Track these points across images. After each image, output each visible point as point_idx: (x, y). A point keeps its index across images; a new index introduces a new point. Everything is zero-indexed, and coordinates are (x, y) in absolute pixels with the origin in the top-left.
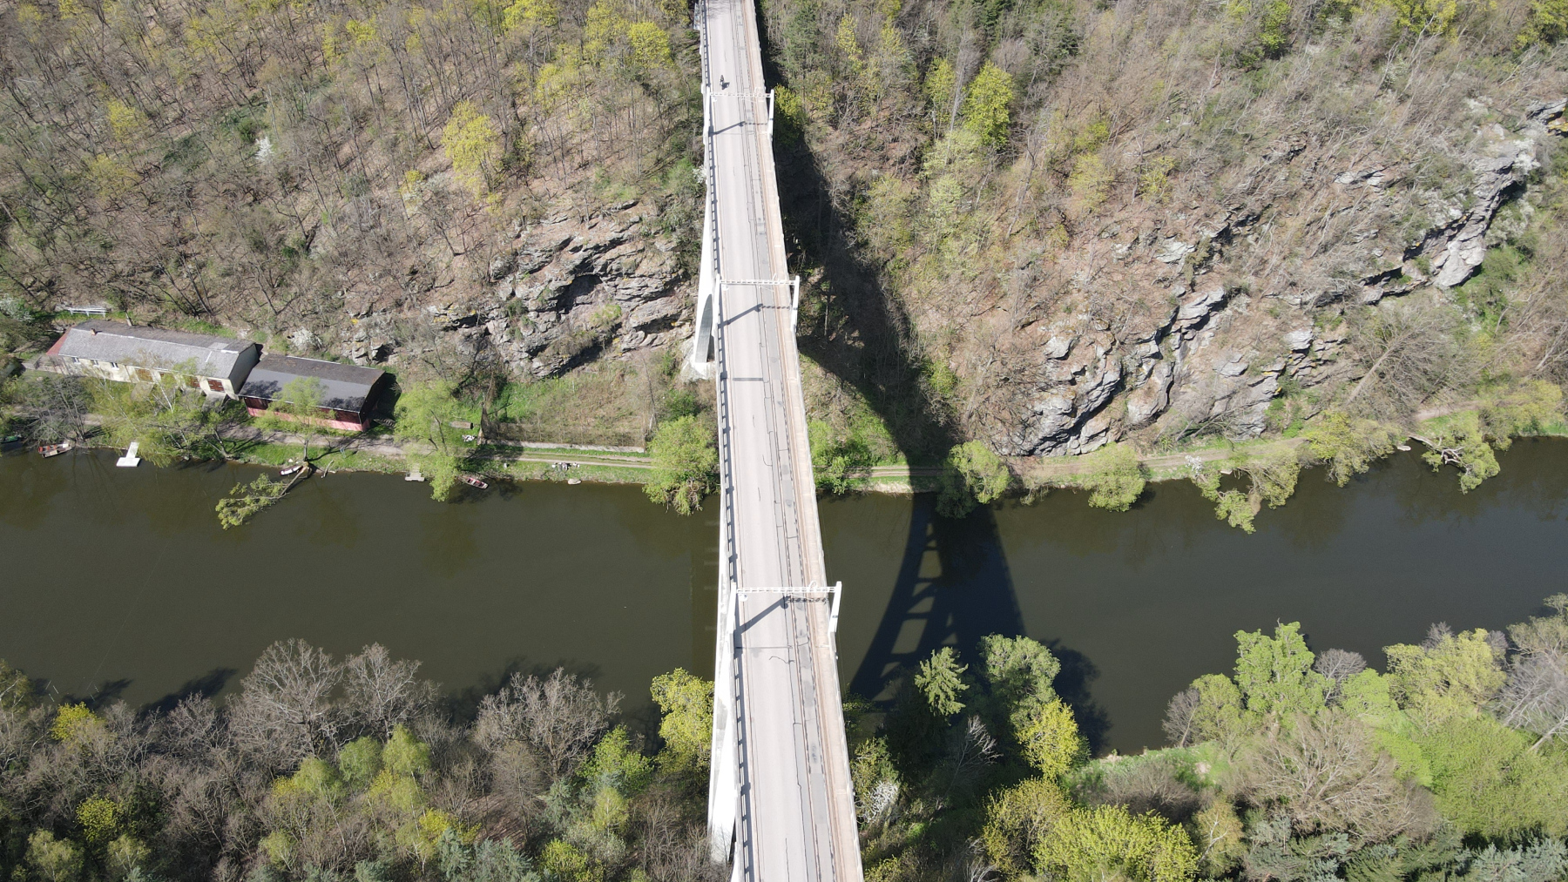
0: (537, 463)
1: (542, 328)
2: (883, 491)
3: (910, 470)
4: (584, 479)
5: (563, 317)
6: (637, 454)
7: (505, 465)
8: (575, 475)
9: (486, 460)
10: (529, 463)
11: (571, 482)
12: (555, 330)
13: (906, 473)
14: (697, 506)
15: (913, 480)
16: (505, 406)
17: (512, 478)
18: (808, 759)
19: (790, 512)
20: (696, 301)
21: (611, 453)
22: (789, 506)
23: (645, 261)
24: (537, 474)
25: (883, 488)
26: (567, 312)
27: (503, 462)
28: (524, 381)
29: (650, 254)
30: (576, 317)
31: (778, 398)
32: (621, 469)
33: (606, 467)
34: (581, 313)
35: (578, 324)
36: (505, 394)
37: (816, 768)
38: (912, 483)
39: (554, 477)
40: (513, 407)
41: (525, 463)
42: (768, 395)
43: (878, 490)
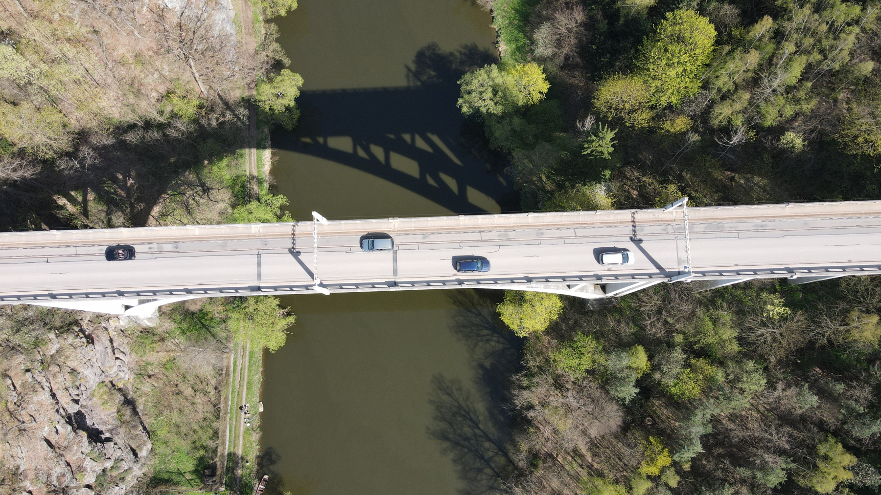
0: (244, 439)
1: (118, 453)
2: (269, 169)
3: (250, 147)
4: (258, 399)
5: (108, 435)
6: (235, 359)
7: (248, 464)
8: (255, 407)
9: (240, 481)
10: (244, 445)
11: (261, 410)
12: (119, 441)
13: (254, 151)
14: (287, 310)
15: (260, 146)
16: (180, 473)
17: (258, 457)
18: (765, 230)
19: (548, 234)
20: (94, 313)
21: (234, 380)
22: (543, 234)
23: (69, 364)
24: (255, 437)
25: (267, 167)
26: (102, 433)
27: (243, 467)
28: (155, 461)
29: (62, 359)
30: (105, 423)
31: (419, 238)
32: (250, 371)
33: (249, 383)
34: (101, 419)
35: (111, 421)
36: (166, 476)
37: (771, 225)
38: (264, 148)
39: (257, 422)
40: (181, 467)
41: (243, 451)
42: (416, 246)
43: (268, 172)
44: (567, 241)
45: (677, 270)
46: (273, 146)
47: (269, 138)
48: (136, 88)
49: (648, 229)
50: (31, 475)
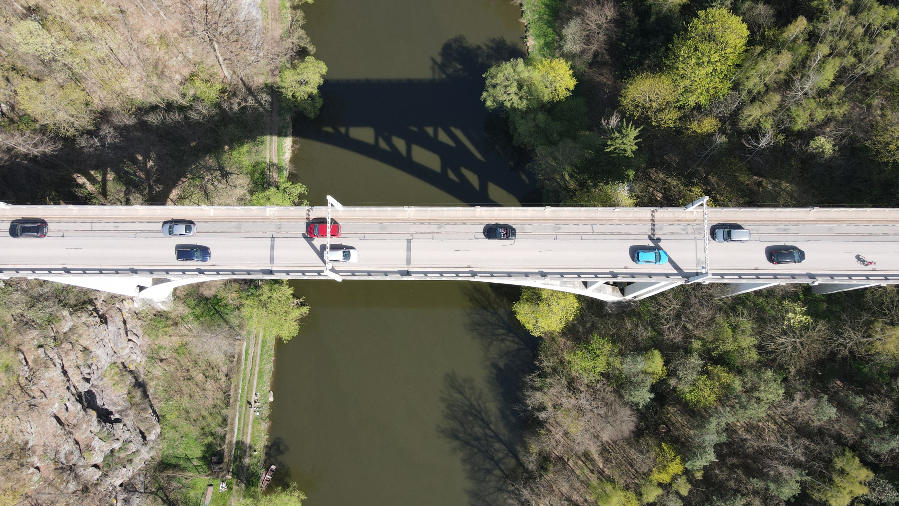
0: (253, 428)
1: (127, 435)
2: (290, 157)
3: (271, 134)
4: (269, 389)
5: (117, 416)
6: (248, 347)
7: (256, 453)
8: (265, 396)
9: (248, 470)
10: (253, 434)
11: (271, 399)
12: (128, 423)
13: (275, 138)
14: (301, 300)
15: (281, 134)
16: (188, 459)
17: (266, 447)
18: (787, 234)
19: (565, 229)
20: (109, 293)
21: (245, 368)
22: (559, 228)
23: (81, 342)
24: (265, 426)
25: (288, 155)
26: (111, 413)
27: (251, 456)
28: (164, 445)
29: (75, 337)
30: (115, 404)
31: (434, 228)
32: (261, 359)
33: (260, 372)
34: (112, 400)
35: (121, 402)
36: (173, 461)
37: (794, 229)
38: (286, 136)
39: (266, 412)
40: (189, 453)
41: (251, 440)
42: (431, 236)
43: (289, 160)
44: (584, 237)
45: (695, 271)
46: (294, 134)
47: (291, 125)
48: (159, 70)
49: (667, 229)
50: (40, 450)
